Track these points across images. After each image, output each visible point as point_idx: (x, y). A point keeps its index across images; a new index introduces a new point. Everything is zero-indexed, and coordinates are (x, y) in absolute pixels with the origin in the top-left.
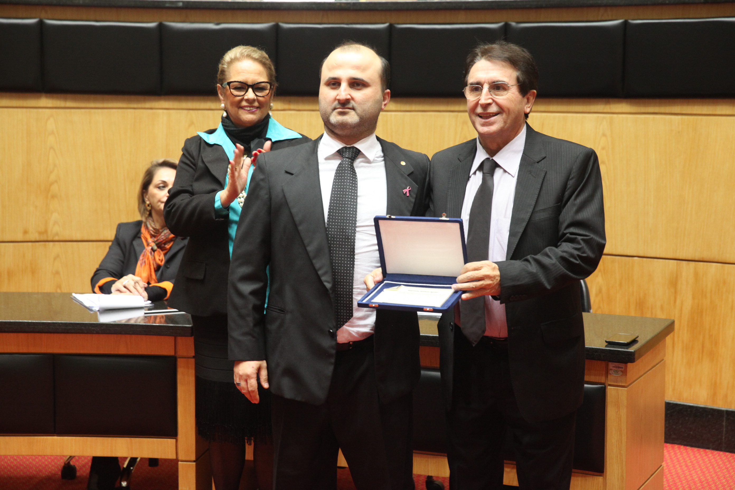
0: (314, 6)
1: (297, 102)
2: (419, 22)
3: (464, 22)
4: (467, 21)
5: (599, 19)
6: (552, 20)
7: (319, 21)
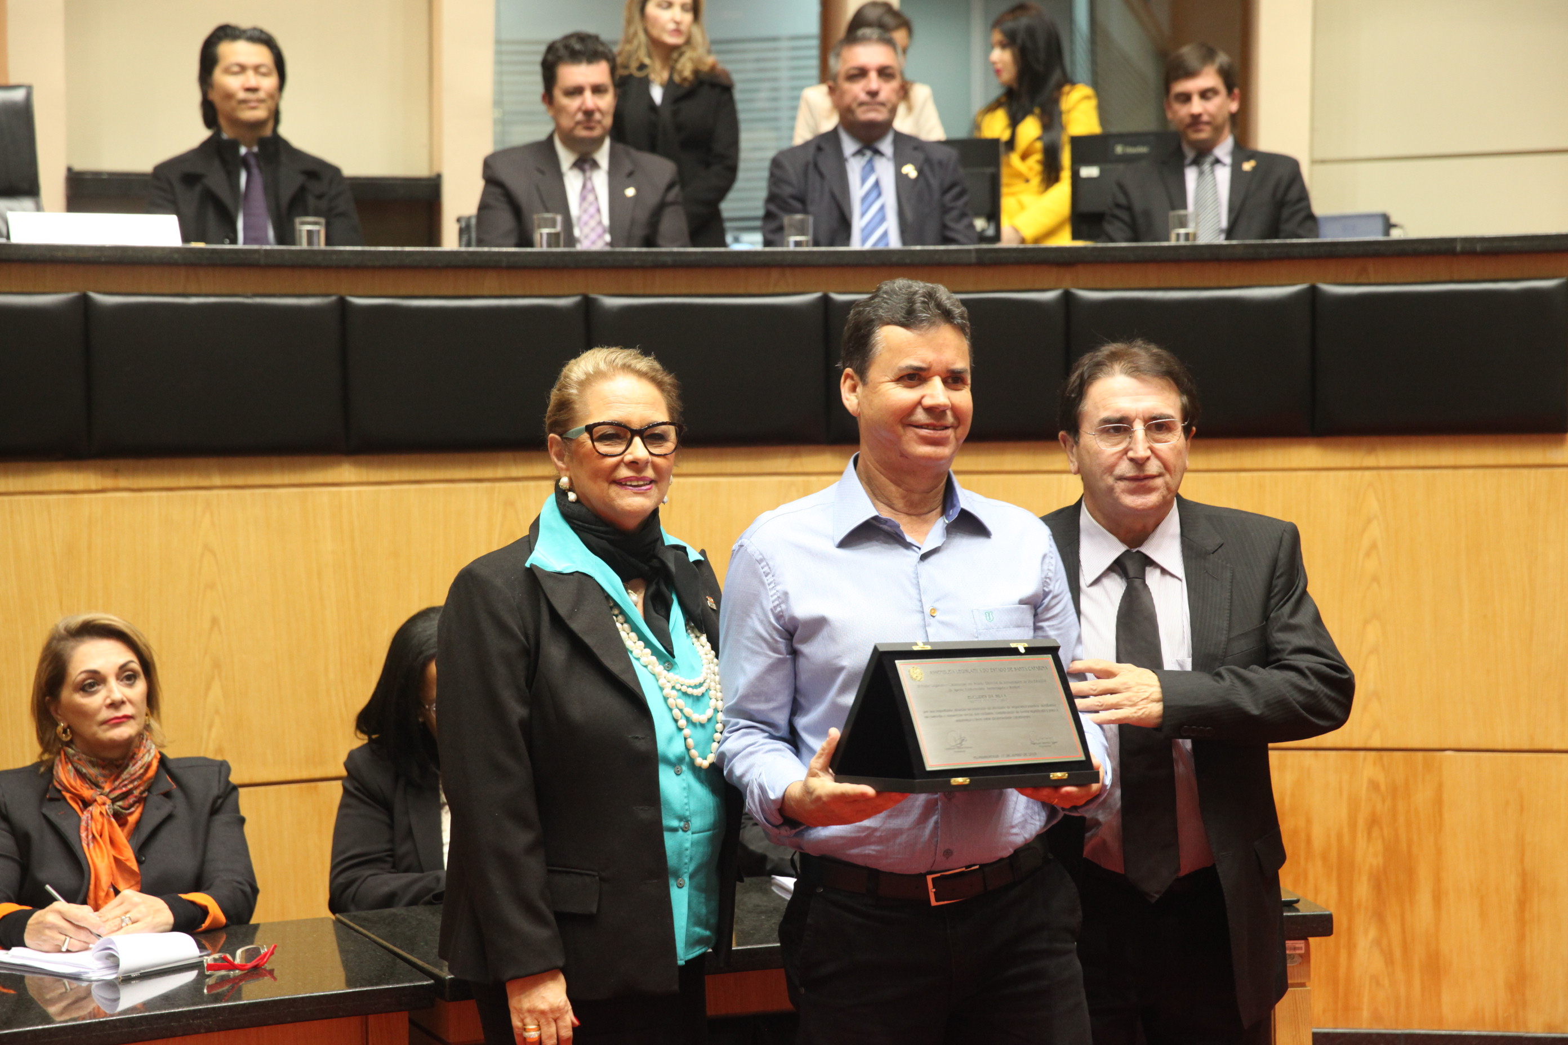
0: (176, 256)
1: (134, 472)
2: (402, 292)
3: (498, 293)
4: (503, 293)
5: (771, 290)
6: (677, 291)
7: (181, 290)
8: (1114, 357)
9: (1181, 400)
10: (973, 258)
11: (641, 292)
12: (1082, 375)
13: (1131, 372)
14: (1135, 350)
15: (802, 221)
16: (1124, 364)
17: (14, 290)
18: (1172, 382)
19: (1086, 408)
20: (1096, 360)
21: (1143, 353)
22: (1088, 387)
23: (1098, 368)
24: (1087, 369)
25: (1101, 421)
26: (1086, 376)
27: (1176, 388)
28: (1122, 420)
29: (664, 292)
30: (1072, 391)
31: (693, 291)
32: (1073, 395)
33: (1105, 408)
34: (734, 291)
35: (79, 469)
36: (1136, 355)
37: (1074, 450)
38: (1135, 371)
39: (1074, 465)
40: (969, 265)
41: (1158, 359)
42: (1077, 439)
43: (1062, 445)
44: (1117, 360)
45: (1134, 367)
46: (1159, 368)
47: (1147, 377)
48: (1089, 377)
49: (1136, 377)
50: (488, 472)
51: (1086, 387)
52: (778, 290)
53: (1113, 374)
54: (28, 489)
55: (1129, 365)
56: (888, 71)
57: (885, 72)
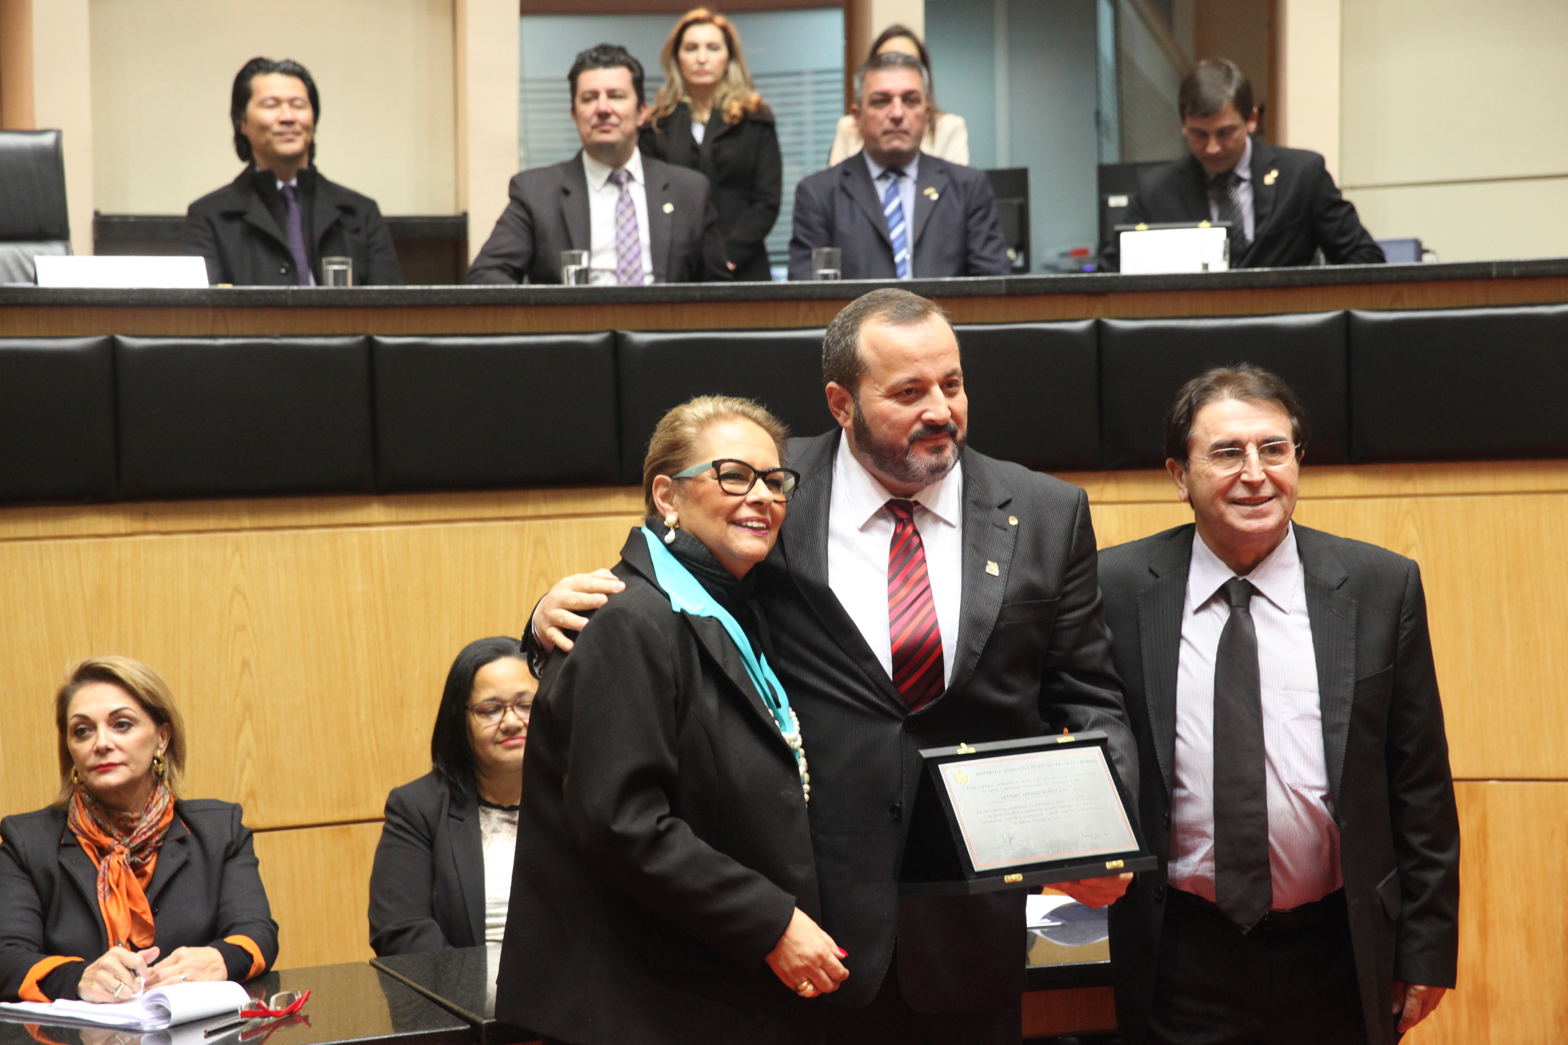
0: (204, 298)
1: (163, 514)
2: (430, 331)
3: (526, 330)
4: (531, 330)
5: (800, 324)
6: (706, 326)
7: (208, 333)
8: (1222, 381)
9: (1292, 423)
10: (1004, 289)
11: (670, 327)
12: (1189, 401)
13: (1241, 396)
14: (1242, 374)
16: (1233, 389)
17: (42, 334)
18: (1282, 404)
19: (1195, 434)
20: (1203, 385)
21: (1250, 376)
22: (1196, 413)
23: (1205, 394)
24: (1195, 395)
25: (1212, 446)
26: (1195, 401)
27: (1287, 411)
28: (1235, 443)
29: (692, 327)
30: (1180, 418)
31: (722, 326)
32: (1182, 422)
33: (1216, 433)
34: (763, 325)
35: (108, 513)
36: (1245, 378)
37: (1184, 476)
38: (1245, 395)
39: (1183, 492)
40: (999, 296)
41: (1267, 383)
42: (1187, 465)
43: (1170, 472)
44: (1225, 385)
45: (1245, 391)
46: (1268, 391)
47: (1258, 400)
48: (1197, 403)
49: (1246, 401)
50: (519, 511)
51: (1195, 413)
52: (808, 323)
53: (1222, 399)
54: (58, 533)
55: (1239, 389)
56: (912, 97)
57: (909, 98)
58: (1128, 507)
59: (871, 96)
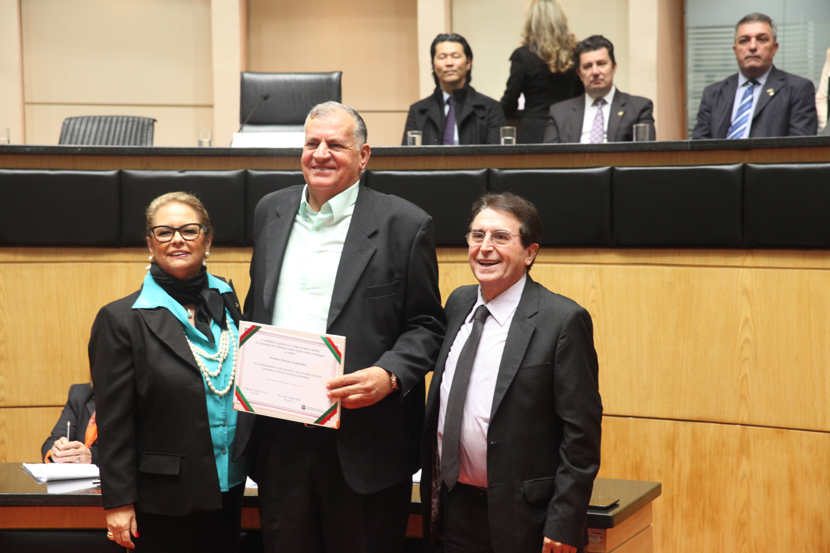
0: (285, 152)
7: (291, 168)
15: (645, 127)
56: (763, 37)
57: (760, 38)
58: (758, 270)
59: (739, 38)
